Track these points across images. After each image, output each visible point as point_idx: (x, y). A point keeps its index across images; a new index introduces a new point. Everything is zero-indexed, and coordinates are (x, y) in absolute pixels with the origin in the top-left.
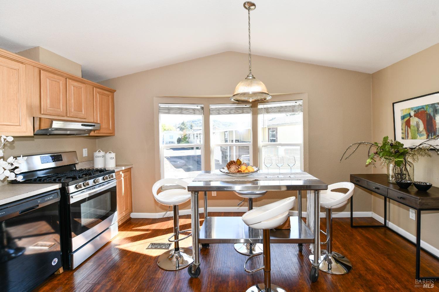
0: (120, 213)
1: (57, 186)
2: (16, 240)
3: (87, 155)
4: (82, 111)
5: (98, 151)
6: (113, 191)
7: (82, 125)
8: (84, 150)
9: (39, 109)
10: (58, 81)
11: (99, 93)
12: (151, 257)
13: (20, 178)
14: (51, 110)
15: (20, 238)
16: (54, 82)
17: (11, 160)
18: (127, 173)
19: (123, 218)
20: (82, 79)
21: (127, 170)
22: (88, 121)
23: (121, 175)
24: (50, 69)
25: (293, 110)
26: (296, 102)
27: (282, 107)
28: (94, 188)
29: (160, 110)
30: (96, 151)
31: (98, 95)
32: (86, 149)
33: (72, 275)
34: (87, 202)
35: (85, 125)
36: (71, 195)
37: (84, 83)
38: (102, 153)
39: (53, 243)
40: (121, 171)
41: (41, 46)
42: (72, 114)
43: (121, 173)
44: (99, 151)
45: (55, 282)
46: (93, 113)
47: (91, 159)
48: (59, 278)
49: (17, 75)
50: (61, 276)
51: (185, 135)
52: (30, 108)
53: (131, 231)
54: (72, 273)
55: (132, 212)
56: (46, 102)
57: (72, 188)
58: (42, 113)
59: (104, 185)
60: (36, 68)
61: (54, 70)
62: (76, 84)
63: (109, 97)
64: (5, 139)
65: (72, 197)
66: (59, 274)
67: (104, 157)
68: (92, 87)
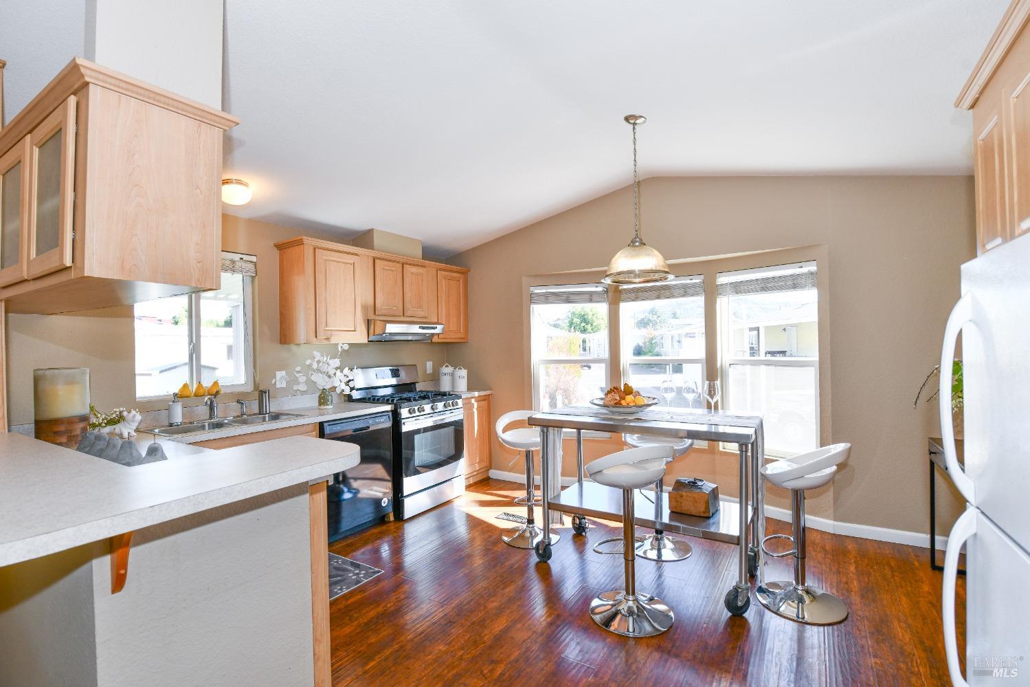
0: (471, 464)
1: (388, 408)
2: (352, 481)
3: (431, 371)
4: (422, 307)
5: (445, 366)
6: (458, 427)
7: (420, 327)
8: (428, 363)
9: (374, 309)
10: (392, 269)
11: (444, 278)
12: (496, 528)
13: (356, 395)
14: (386, 308)
15: (356, 479)
16: (389, 272)
17: (346, 371)
18: (483, 402)
19: (475, 473)
20: (424, 261)
21: (482, 398)
22: (433, 321)
23: (473, 404)
25: (794, 283)
26: (801, 267)
27: (767, 279)
28: (432, 417)
29: (533, 299)
30: (442, 366)
31: (443, 280)
32: (431, 362)
33: (403, 525)
34: (422, 434)
35: (423, 328)
36: (403, 421)
37: (425, 267)
38: (449, 369)
39: (388, 491)
40: (472, 398)
42: (410, 312)
43: (473, 400)
44: (447, 366)
45: (384, 527)
46: (437, 308)
47: (435, 377)
48: (388, 525)
49: (352, 270)
50: (391, 524)
51: (652, 339)
52: (365, 308)
53: (483, 493)
54: (402, 523)
55: (491, 468)
56: (381, 300)
57: (404, 412)
58: (376, 313)
59: (445, 414)
60: (371, 257)
61: (388, 257)
62: (415, 270)
63: (460, 281)
64: (342, 347)
65: (404, 423)
66: (390, 522)
67: (452, 375)
68: (435, 269)
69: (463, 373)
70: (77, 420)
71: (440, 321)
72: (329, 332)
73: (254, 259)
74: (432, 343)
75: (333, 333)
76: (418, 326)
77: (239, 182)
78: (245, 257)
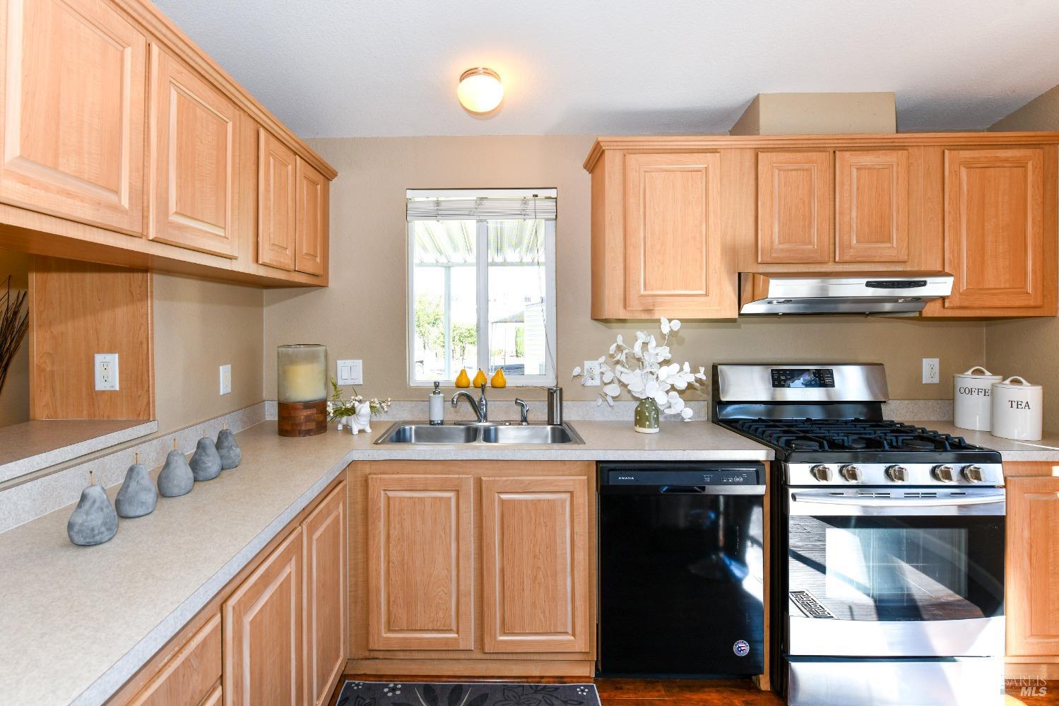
3: (936, 380)
4: (889, 240)
5: (973, 372)
7: (869, 284)
8: (926, 363)
9: (753, 252)
10: (807, 166)
11: (969, 165)
14: (782, 250)
16: (794, 173)
20: (900, 135)
22: (916, 269)
24: (781, 142)
28: (887, 496)
30: (963, 372)
31: (964, 172)
32: (936, 361)
35: (880, 285)
36: (792, 491)
37: (903, 148)
38: (988, 380)
41: (766, 90)
42: (852, 252)
44: (978, 373)
46: (940, 240)
47: (946, 394)
49: (702, 183)
52: (731, 253)
56: (772, 233)
57: (799, 473)
58: (760, 260)
59: (933, 496)
60: (748, 150)
61: (792, 142)
62: (868, 159)
63: (1024, 167)
65: (794, 497)
66: (759, 691)
67: (991, 393)
68: (939, 151)
69: (1031, 394)
70: (301, 407)
71: (947, 270)
72: (650, 300)
73: (553, 193)
74: (921, 319)
75: (659, 300)
76: (865, 281)
77: (487, 72)
78: (542, 194)
